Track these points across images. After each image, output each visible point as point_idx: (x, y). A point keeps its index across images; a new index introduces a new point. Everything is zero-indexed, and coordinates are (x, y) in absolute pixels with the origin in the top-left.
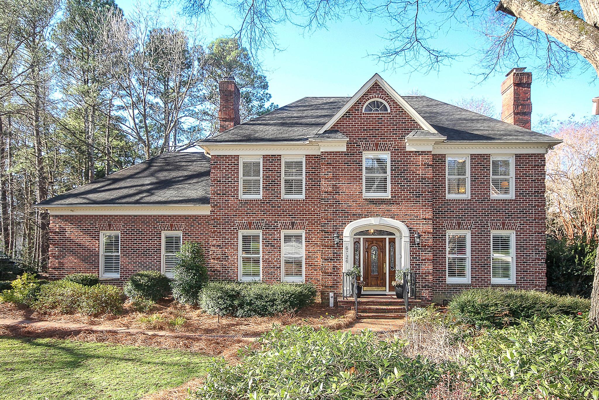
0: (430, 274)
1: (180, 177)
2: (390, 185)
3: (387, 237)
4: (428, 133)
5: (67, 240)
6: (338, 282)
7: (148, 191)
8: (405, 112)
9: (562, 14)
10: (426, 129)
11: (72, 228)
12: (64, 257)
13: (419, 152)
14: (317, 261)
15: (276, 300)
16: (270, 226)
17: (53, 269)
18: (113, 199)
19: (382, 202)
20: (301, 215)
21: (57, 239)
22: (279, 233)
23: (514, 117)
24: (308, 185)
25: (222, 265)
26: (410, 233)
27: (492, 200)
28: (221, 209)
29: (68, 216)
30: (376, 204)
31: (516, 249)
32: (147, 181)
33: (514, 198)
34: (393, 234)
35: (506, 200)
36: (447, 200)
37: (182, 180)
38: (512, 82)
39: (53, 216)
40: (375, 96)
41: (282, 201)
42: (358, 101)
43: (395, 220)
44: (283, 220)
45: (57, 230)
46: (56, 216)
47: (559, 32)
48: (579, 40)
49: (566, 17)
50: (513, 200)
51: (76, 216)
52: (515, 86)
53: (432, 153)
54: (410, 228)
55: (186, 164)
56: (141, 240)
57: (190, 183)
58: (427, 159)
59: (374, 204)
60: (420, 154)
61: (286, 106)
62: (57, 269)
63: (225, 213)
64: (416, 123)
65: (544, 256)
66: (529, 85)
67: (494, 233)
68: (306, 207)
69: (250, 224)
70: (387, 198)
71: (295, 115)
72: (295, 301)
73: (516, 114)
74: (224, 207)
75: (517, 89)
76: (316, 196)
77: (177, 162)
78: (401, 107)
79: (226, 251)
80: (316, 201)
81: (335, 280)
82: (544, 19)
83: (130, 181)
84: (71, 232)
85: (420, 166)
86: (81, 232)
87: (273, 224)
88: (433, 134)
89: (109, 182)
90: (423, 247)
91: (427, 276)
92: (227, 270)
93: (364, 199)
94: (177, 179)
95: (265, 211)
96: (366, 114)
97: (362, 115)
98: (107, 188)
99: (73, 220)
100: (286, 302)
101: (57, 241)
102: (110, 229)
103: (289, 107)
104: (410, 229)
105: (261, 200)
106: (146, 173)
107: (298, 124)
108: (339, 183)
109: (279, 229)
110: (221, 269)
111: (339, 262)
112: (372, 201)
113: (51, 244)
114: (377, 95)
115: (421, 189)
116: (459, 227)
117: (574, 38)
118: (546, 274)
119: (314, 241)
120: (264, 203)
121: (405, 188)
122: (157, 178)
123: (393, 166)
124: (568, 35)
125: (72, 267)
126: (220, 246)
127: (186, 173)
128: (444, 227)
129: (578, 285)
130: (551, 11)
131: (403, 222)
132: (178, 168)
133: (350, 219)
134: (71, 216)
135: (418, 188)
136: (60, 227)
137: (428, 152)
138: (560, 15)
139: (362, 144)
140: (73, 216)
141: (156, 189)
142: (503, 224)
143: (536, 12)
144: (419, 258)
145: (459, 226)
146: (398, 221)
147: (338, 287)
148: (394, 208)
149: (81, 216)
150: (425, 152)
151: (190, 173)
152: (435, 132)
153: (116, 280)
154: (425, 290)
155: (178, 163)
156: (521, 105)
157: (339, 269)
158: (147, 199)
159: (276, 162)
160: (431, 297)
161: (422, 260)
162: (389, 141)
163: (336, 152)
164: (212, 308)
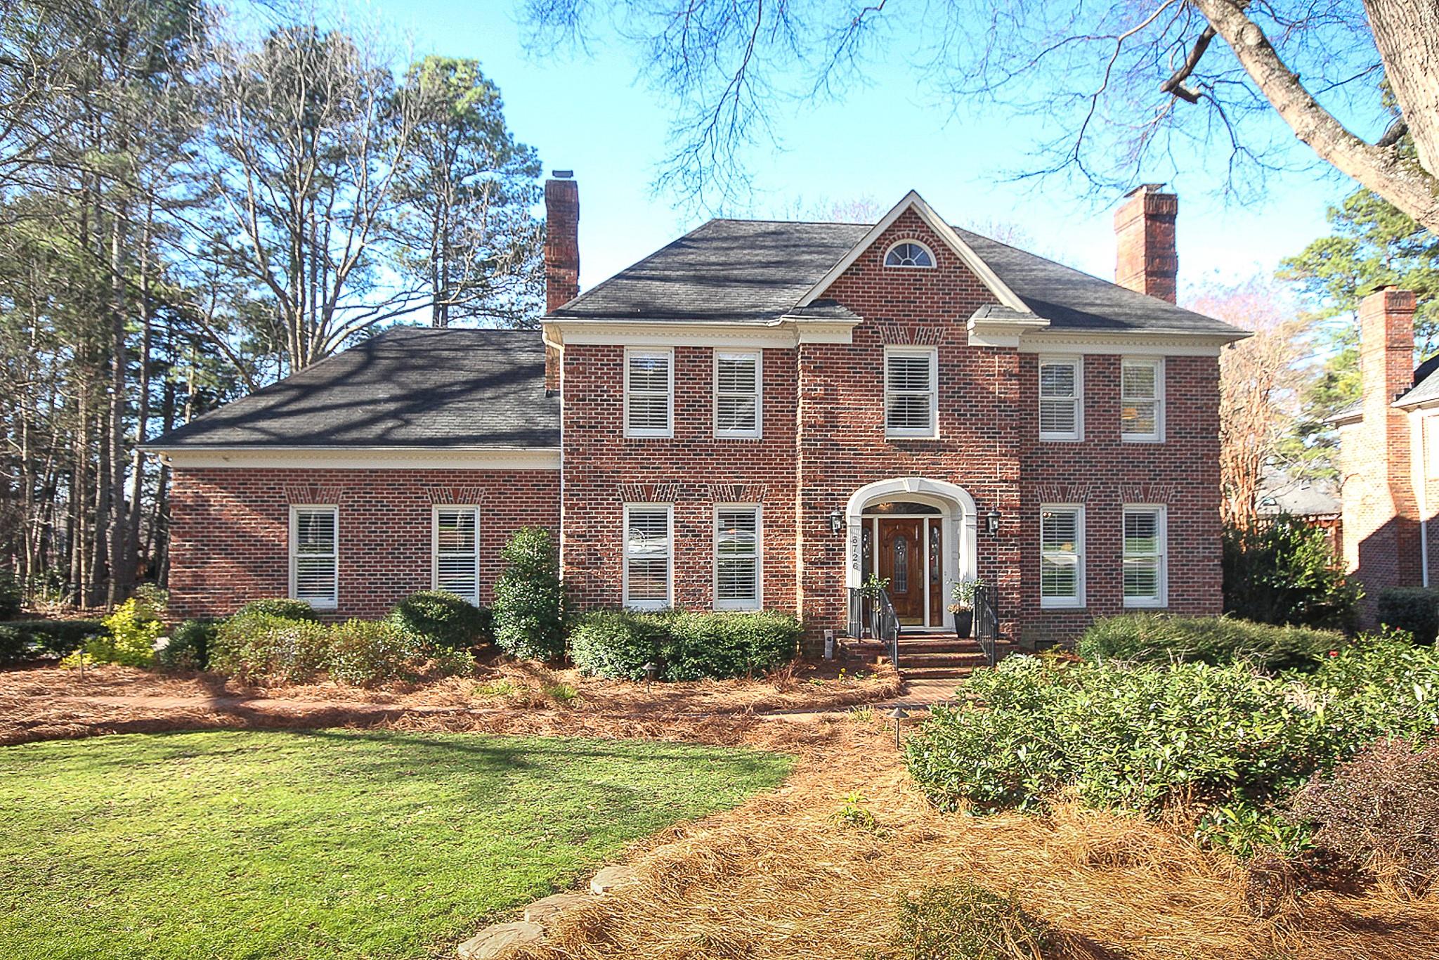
0: (1015, 589)
1: (452, 384)
2: (938, 413)
3: (926, 518)
4: (1011, 312)
5: (211, 524)
6: (837, 609)
7: (394, 415)
8: (966, 268)
9: (1404, 164)
10: (1006, 302)
11: (226, 497)
12: (206, 563)
13: (992, 348)
14: (788, 567)
15: (748, 645)
16: (691, 495)
17: (179, 589)
18: (320, 434)
19: (923, 446)
20: (755, 473)
21: (188, 523)
22: (709, 509)
23: (1146, 280)
24: (768, 411)
25: (590, 577)
26: (978, 509)
27: (1125, 444)
28: (586, 459)
29: (214, 470)
30: (911, 451)
31: (1169, 540)
32: (382, 392)
33: (1163, 440)
34: (937, 511)
35: (1151, 445)
36: (1042, 444)
37: (461, 392)
38: (1142, 210)
39: (177, 470)
40: (908, 234)
41: (715, 442)
42: (874, 243)
43: (948, 484)
44: (718, 482)
45: (189, 502)
46: (186, 471)
47: (1398, 192)
48: (1433, 209)
49: (1410, 170)
50: (1162, 445)
51: (233, 470)
52: (1146, 219)
53: (1018, 351)
54: (977, 500)
55: (452, 354)
56: (385, 523)
57: (480, 400)
58: (1009, 363)
59: (907, 450)
60: (996, 354)
61: (683, 239)
62: (190, 589)
63: (595, 467)
64: (988, 290)
65: (1219, 553)
66: (1172, 217)
67: (1129, 508)
68: (765, 455)
69: (649, 490)
70: (932, 439)
71: (713, 259)
72: (786, 646)
73: (1149, 274)
74: (593, 454)
75: (1151, 225)
76: (785, 433)
77: (430, 350)
78: (958, 259)
79: (599, 547)
80: (786, 442)
81: (831, 604)
82: (1373, 170)
83: (343, 392)
84: (221, 506)
85: (994, 375)
86: (247, 506)
87: (697, 491)
88: (1023, 315)
89: (293, 393)
90: (1002, 537)
91: (1009, 594)
92: (599, 586)
93: (887, 441)
94: (448, 389)
95: (680, 463)
96: (890, 269)
97: (883, 272)
98: (293, 407)
99: (227, 480)
100: (769, 647)
101: (190, 528)
102: (314, 498)
103: (693, 240)
104: (978, 502)
105: (672, 441)
106: (369, 374)
107: (731, 281)
108: (837, 408)
109: (710, 500)
110: (587, 585)
111: (839, 568)
112: (904, 445)
113: (173, 533)
114: (911, 233)
115: (997, 422)
116: (1064, 497)
117: (1422, 205)
118: (1223, 587)
119: (780, 526)
120: (678, 446)
121: (968, 420)
122: (401, 385)
123: (944, 374)
124: (1412, 200)
125: (225, 584)
126: (585, 536)
127: (461, 376)
128: (1036, 496)
129: (1275, 607)
130: (1385, 158)
131: (963, 487)
132: (438, 364)
133: (859, 481)
134: (221, 470)
135: (991, 420)
136: (197, 495)
137: (1010, 349)
138: (1399, 165)
139: (883, 330)
140: (226, 470)
141: (410, 410)
142: (1146, 491)
143: (1359, 157)
144: (995, 558)
145: (1065, 495)
146: (953, 485)
147: (836, 618)
148: (945, 459)
149: (244, 470)
150: (1005, 348)
151: (471, 376)
152: (1028, 310)
153: (330, 613)
154: (1007, 621)
155: (432, 353)
156: (1159, 257)
157: (838, 582)
158: (402, 433)
159: (703, 362)
160: (1017, 634)
161: (1000, 562)
162: (935, 325)
163: (831, 345)
164: (612, 663)
